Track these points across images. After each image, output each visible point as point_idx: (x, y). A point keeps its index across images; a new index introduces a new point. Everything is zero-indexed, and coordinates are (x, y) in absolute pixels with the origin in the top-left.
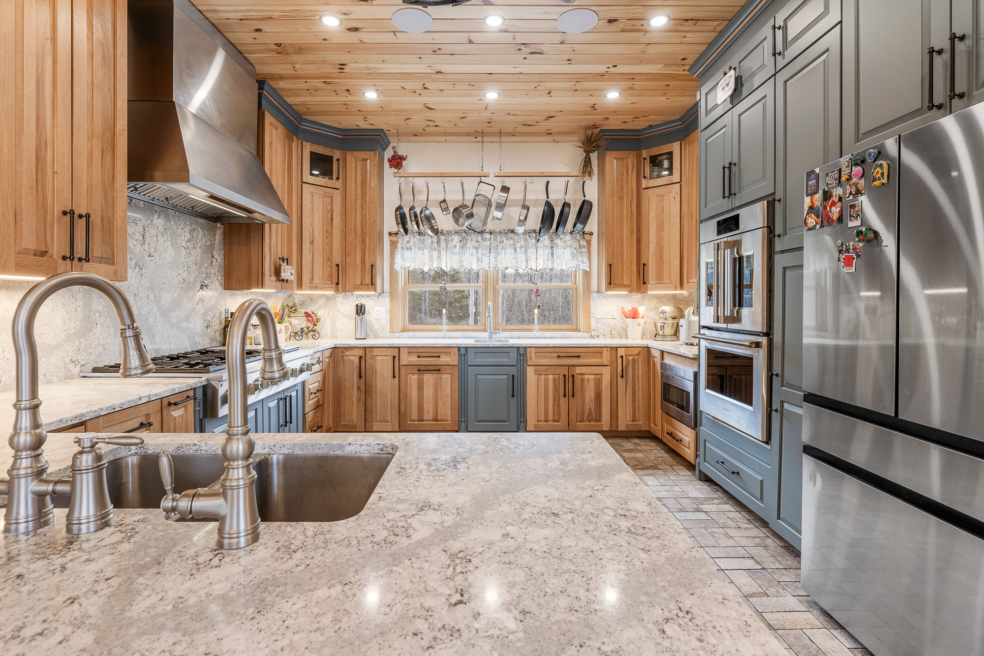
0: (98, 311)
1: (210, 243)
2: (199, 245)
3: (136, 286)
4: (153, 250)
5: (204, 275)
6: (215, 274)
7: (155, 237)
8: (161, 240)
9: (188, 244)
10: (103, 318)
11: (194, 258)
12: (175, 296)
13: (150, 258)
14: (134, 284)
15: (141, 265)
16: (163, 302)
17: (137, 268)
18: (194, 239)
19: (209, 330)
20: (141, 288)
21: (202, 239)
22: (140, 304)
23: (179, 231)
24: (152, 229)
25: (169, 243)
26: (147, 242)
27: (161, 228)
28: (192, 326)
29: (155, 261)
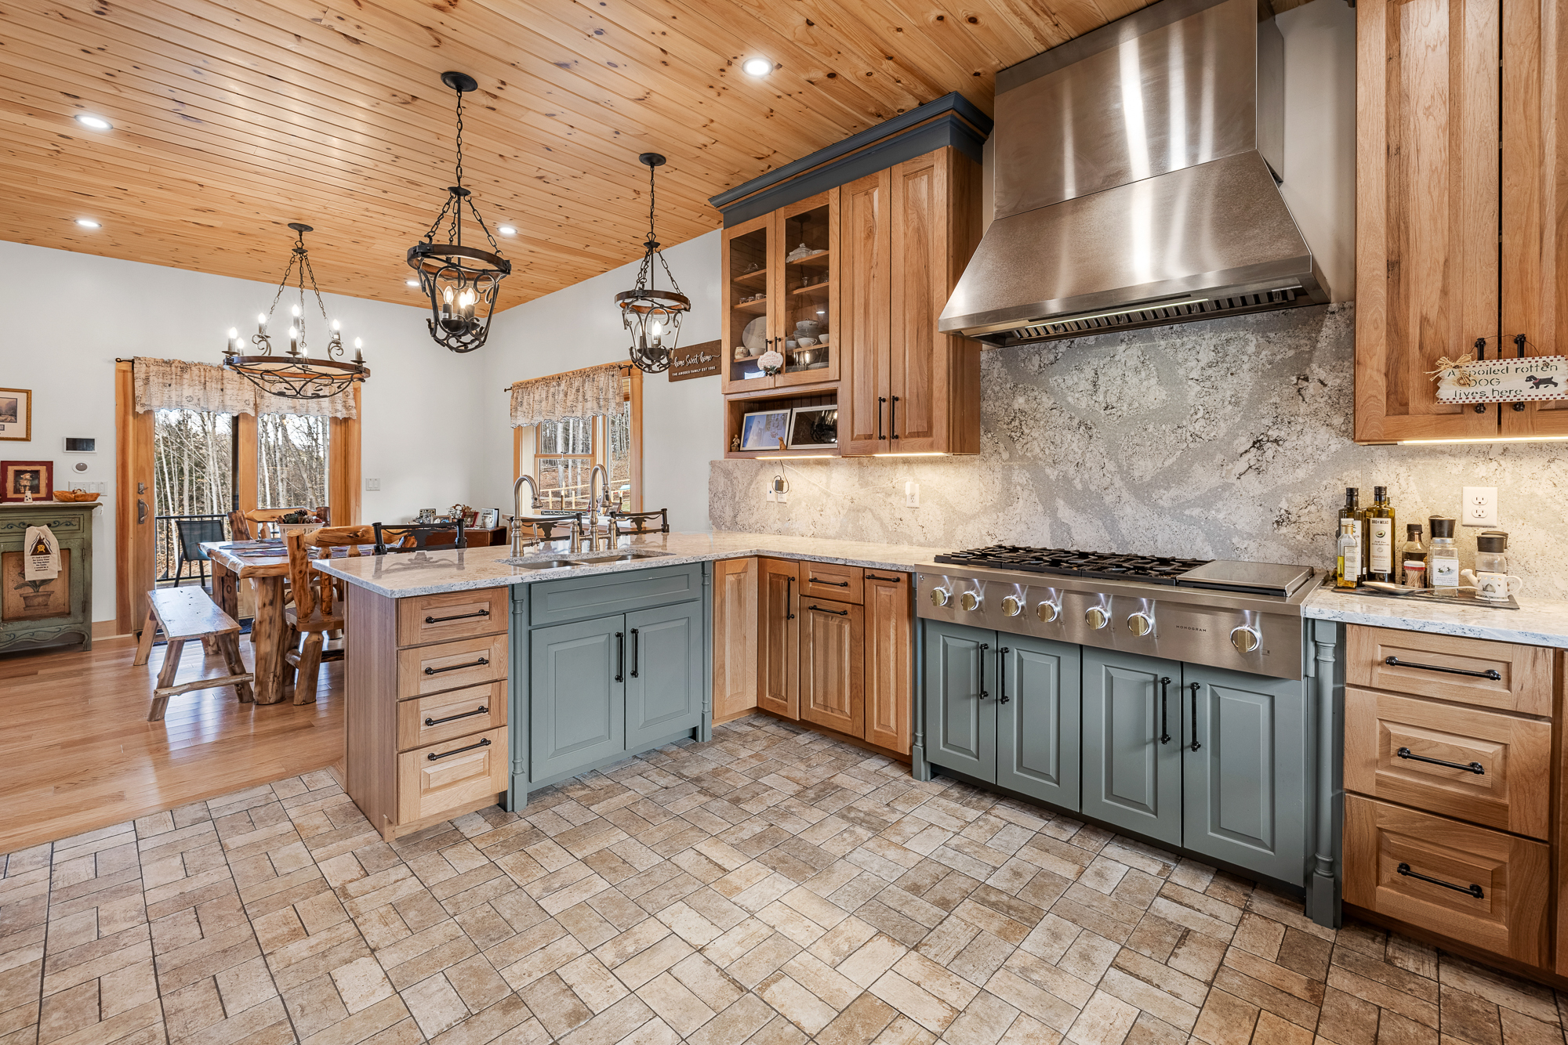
0: (1019, 484)
1: (1291, 353)
2: (1246, 367)
3: (1080, 452)
4: (1114, 399)
5: (1267, 421)
6: (1315, 413)
7: (1119, 378)
8: (1132, 379)
9: (1210, 372)
10: (1026, 493)
11: (1229, 393)
12: (1167, 464)
13: (1108, 412)
14: (1076, 450)
15: (1089, 422)
16: (1137, 474)
17: (1083, 427)
18: (1227, 359)
19: (1283, 530)
20: (1088, 455)
21: (1258, 353)
22: (1086, 476)
23: (1180, 356)
24: (1112, 370)
25: (1153, 381)
26: (1102, 389)
27: (1133, 362)
28: (1221, 516)
29: (1119, 413)
